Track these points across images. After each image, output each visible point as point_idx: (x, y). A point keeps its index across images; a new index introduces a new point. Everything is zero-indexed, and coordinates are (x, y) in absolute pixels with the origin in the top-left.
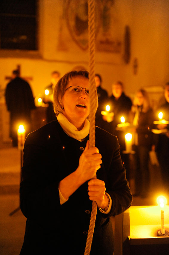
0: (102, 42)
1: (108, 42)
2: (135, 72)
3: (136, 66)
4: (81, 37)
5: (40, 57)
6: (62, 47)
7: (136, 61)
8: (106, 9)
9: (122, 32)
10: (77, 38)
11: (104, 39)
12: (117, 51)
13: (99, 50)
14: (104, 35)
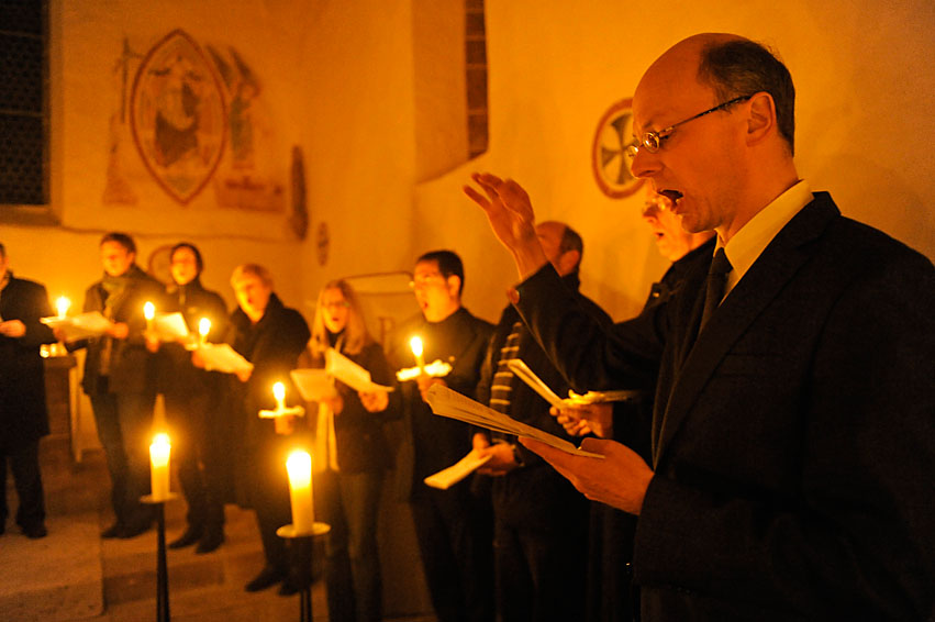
0: (231, 185)
1: (247, 185)
2: (323, 260)
3: (323, 244)
4: (174, 170)
5: (53, 222)
6: (118, 193)
7: (323, 229)
8: (239, 104)
9: (287, 162)
10: (160, 171)
11: (237, 176)
12: (274, 209)
13: (224, 203)
14: (236, 167)
